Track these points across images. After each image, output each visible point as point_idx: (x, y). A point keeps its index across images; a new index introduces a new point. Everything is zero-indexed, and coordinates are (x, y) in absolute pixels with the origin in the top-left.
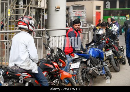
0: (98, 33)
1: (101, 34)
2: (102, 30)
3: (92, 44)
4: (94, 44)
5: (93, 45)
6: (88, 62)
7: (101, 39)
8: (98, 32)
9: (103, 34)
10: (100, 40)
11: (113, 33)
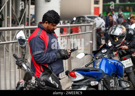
0: (113, 33)
1: (118, 34)
2: (121, 27)
3: (103, 51)
4: (106, 50)
5: (104, 53)
6: (100, 84)
7: (119, 43)
8: (114, 31)
9: (123, 34)
10: (117, 44)
11: (129, 33)
